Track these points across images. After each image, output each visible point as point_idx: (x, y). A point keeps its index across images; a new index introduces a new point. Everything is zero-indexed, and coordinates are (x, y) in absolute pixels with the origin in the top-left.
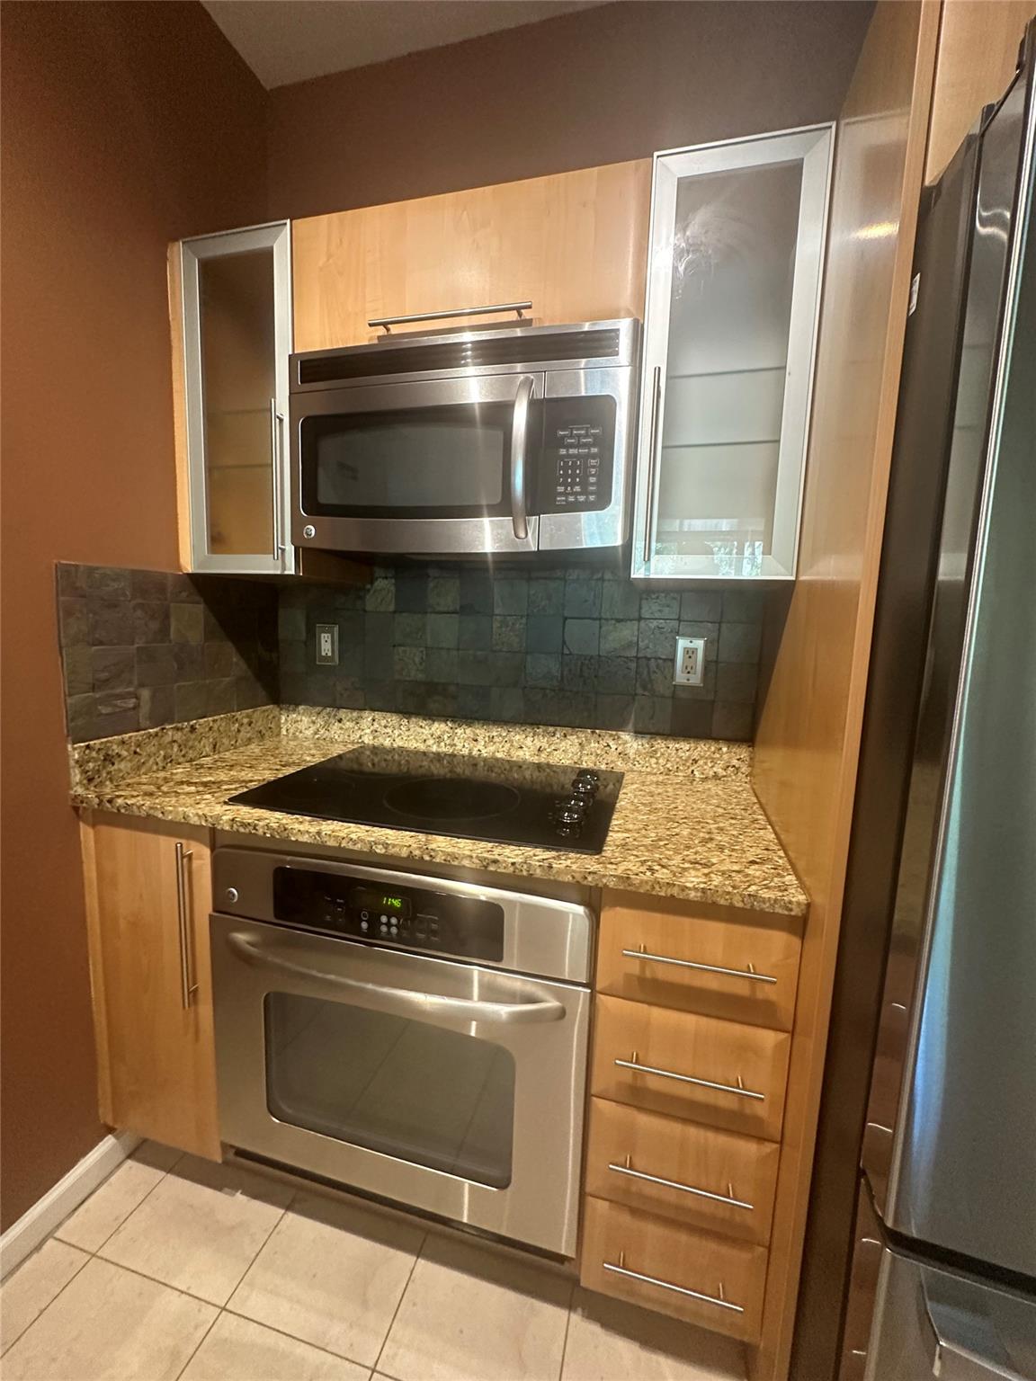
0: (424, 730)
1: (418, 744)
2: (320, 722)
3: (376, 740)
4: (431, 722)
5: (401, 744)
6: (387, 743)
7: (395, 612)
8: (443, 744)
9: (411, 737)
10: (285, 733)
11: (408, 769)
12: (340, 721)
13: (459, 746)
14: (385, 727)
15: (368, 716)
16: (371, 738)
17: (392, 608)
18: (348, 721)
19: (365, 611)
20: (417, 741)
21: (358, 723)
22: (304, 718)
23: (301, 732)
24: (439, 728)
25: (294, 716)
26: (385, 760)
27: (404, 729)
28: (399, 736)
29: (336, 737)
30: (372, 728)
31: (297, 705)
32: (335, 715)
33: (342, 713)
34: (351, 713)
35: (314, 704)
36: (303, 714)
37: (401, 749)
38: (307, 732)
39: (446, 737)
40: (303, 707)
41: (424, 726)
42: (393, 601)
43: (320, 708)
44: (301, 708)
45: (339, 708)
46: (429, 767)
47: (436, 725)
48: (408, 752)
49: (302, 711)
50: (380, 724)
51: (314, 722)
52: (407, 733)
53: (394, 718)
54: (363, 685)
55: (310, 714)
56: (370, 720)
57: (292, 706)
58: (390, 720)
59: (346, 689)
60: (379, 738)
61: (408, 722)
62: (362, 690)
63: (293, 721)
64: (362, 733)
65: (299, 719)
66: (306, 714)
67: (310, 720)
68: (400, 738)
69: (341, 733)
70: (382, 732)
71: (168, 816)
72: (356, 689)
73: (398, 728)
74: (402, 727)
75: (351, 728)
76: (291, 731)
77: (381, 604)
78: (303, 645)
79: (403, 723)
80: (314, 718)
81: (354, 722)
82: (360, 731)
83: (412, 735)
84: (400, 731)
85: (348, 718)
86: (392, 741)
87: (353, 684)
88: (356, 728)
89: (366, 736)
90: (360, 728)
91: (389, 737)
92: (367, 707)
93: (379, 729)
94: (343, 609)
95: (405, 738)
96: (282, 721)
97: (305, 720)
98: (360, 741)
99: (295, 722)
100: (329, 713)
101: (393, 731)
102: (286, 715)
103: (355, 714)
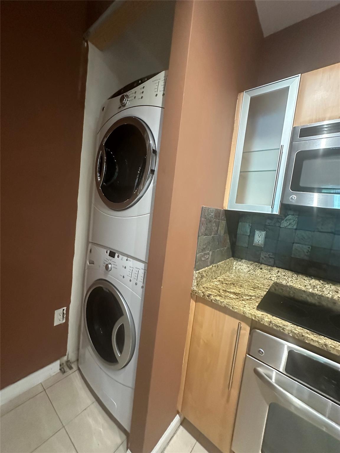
0: (306, 281)
1: (301, 287)
2: (251, 267)
3: (278, 280)
4: (310, 278)
5: (291, 284)
6: (284, 283)
7: (296, 229)
8: (316, 289)
9: (298, 283)
10: (235, 269)
11: (294, 296)
12: (261, 269)
13: (326, 292)
14: (284, 276)
15: (275, 270)
16: (276, 278)
17: (295, 227)
18: (265, 270)
19: (280, 227)
20: (301, 285)
21: (270, 271)
22: (244, 265)
23: (242, 270)
24: (314, 282)
25: (240, 263)
26: (282, 289)
27: (294, 278)
28: (291, 281)
29: (258, 275)
30: (277, 275)
31: (242, 259)
32: (259, 266)
33: (263, 266)
34: (267, 267)
35: (249, 260)
36: (243, 263)
37: (291, 287)
38: (244, 270)
39: (318, 287)
40: (244, 260)
41: (306, 279)
42: (296, 224)
43: (252, 262)
44: (243, 261)
45: (261, 264)
46: (306, 298)
47: (313, 280)
48: (295, 289)
49: (243, 262)
50: (281, 274)
51: (248, 267)
52: (296, 281)
53: (289, 273)
54: (274, 257)
55: (247, 263)
56: (276, 271)
57: (239, 259)
58: (287, 273)
59: (265, 257)
60: (280, 280)
61: (297, 276)
62: (273, 258)
63: (239, 265)
64: (272, 276)
65: (242, 265)
66: (245, 263)
67: (247, 266)
68: (291, 282)
69: (261, 274)
70: (282, 278)
71: (235, 310)
72: (271, 258)
73: (291, 277)
74: (293, 277)
75: (266, 273)
76: (238, 268)
77: (289, 225)
78: (248, 237)
79: (294, 276)
80: (249, 265)
81: (268, 271)
82: (270, 275)
83: (298, 282)
84: (292, 279)
85: (265, 269)
86: (287, 282)
87: (269, 255)
88: (269, 273)
89: (273, 277)
90: (270, 274)
91: (286, 280)
92: (275, 266)
93: (281, 276)
94: (269, 225)
95: (294, 283)
96: (234, 264)
97: (245, 265)
98: (270, 279)
99: (240, 266)
100: (256, 265)
101: (288, 278)
102: (236, 262)
103: (269, 268)
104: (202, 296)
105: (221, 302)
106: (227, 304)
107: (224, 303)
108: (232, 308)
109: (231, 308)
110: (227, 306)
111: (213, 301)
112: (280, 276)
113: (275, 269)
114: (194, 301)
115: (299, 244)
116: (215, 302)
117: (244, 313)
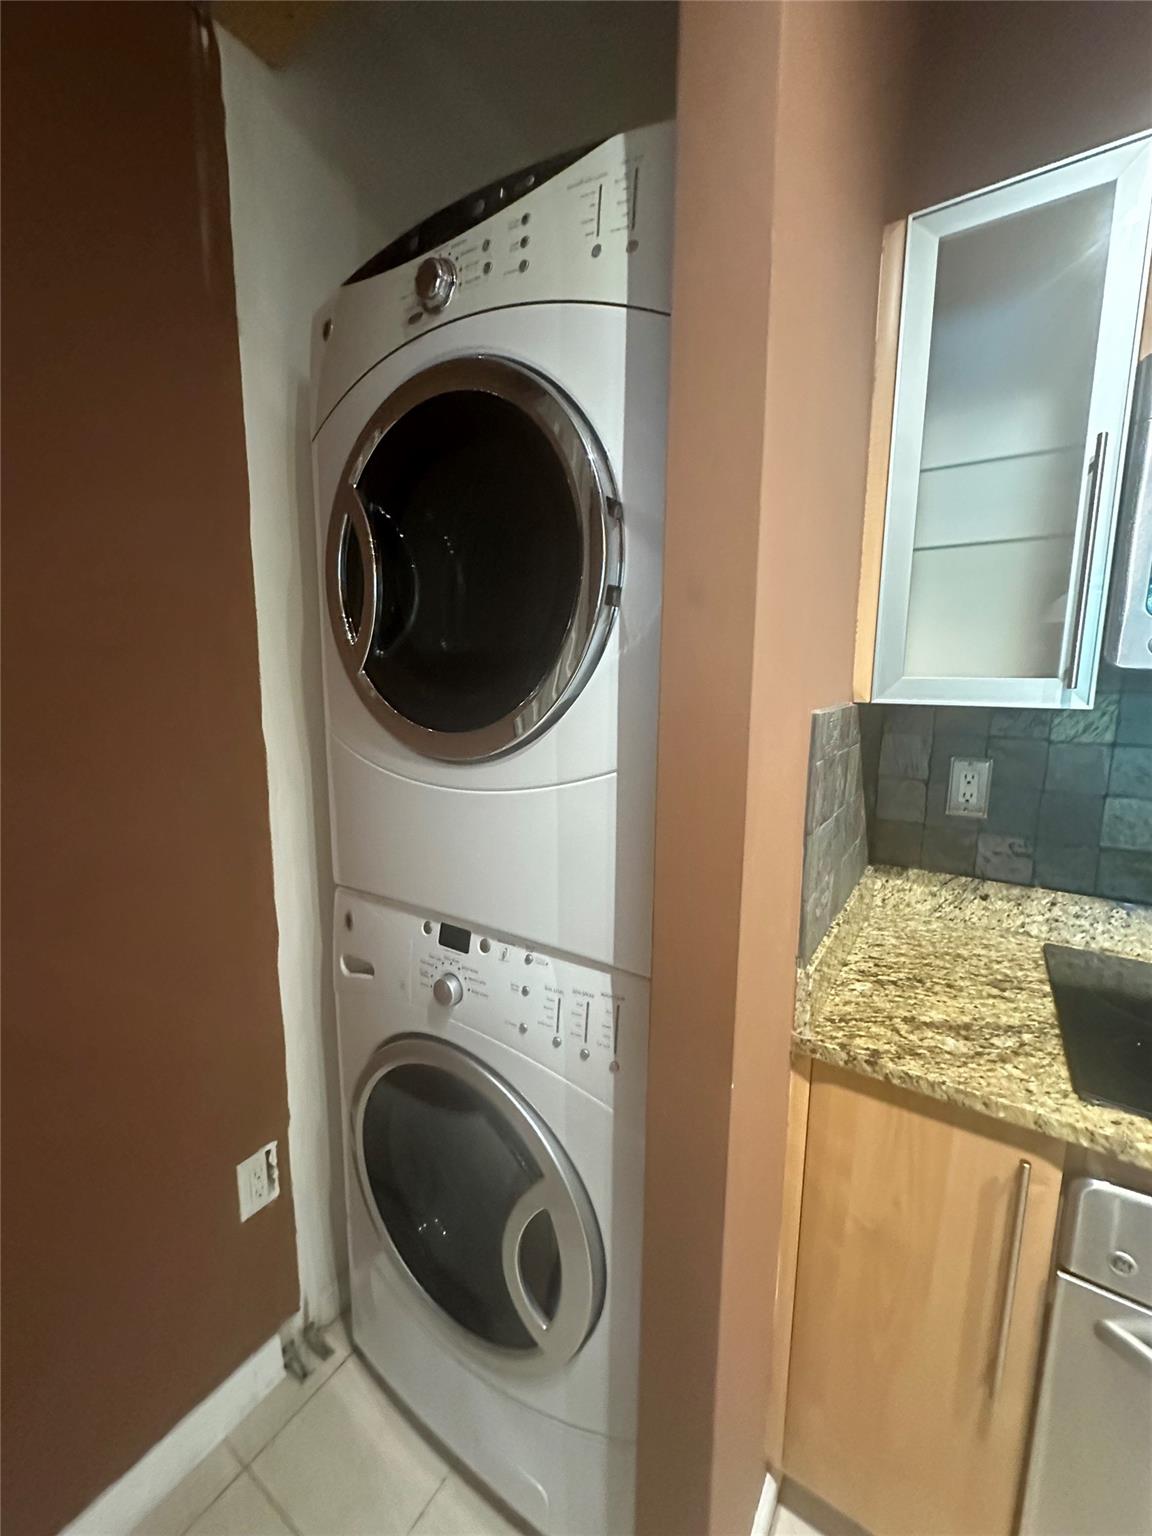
2: (947, 894)
3: (1055, 933)
5: (1107, 945)
6: (1077, 942)
7: (1114, 745)
9: (1132, 938)
10: (880, 904)
12: (985, 898)
14: (1077, 916)
15: (1041, 898)
16: (1045, 928)
17: (1109, 737)
18: (1001, 899)
19: (1050, 742)
21: (1020, 905)
23: (908, 905)
25: (899, 882)
26: (1070, 965)
27: (1116, 924)
28: (1103, 933)
29: (975, 919)
30: (1047, 915)
31: (905, 867)
32: (976, 889)
33: (989, 887)
34: (1008, 890)
35: (935, 868)
36: (914, 882)
37: (1104, 957)
38: (919, 906)
40: (915, 871)
42: (1113, 727)
43: (948, 877)
44: (912, 873)
45: (984, 878)
48: (1122, 962)
49: (913, 877)
50: (1065, 912)
51: (934, 895)
52: (1122, 930)
53: (1097, 905)
54: (1030, 850)
55: (926, 881)
56: (1044, 902)
57: (895, 868)
58: (1087, 907)
59: (996, 854)
60: (1062, 932)
61: (1128, 914)
62: (1028, 856)
63: (896, 888)
64: (1028, 920)
65: (907, 888)
66: (921, 882)
67: (927, 891)
68: (1106, 936)
69: (983, 915)
70: (1070, 923)
71: (998, 1111)
72: (1018, 855)
73: (1104, 923)
74: (1113, 921)
75: (1005, 911)
76: (892, 902)
77: (1084, 731)
78: (922, 786)
79: (1117, 915)
80: (935, 889)
81: (1013, 903)
82: (1022, 917)
83: (1133, 935)
84: (1109, 927)
85: (1000, 896)
86: (1088, 938)
87: (1011, 846)
88: (1015, 911)
89: (1035, 925)
90: (1022, 913)
91: (1083, 932)
92: (1036, 883)
93: (1063, 919)
94: (1005, 737)
95: (1117, 938)
96: (876, 887)
97: (918, 890)
98: (1021, 930)
99: (898, 891)
100: (965, 885)
101: (1092, 925)
102: (884, 880)
103: (1016, 891)
104: (841, 1063)
105: (932, 1085)
106: (958, 1091)
107: (944, 1087)
108: (985, 1104)
109: (979, 1107)
110: (960, 1098)
111: (896, 1081)
112: (1060, 919)
113: (1039, 895)
114: (804, 1076)
115: (1127, 797)
116: (904, 1082)
117: (1041, 1122)
